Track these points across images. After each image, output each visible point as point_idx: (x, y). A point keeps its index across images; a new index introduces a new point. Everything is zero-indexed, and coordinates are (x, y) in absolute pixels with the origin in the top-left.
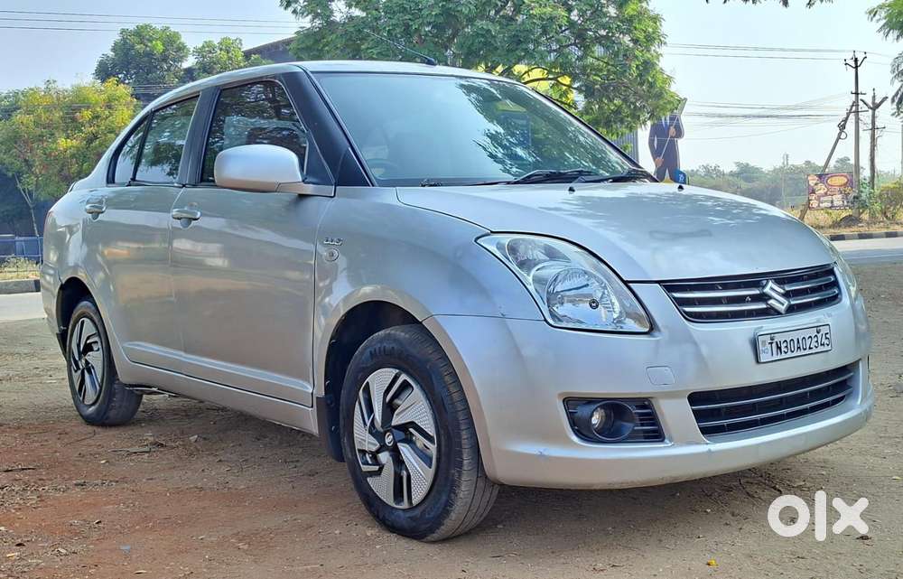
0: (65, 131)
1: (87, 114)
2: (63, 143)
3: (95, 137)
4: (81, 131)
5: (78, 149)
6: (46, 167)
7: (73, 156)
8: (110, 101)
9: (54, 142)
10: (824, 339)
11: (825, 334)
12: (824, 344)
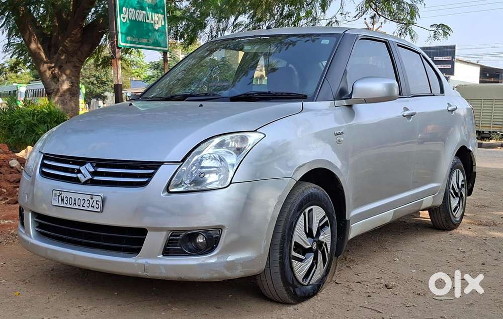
10: (94, 204)
11: (97, 201)
12: (94, 207)
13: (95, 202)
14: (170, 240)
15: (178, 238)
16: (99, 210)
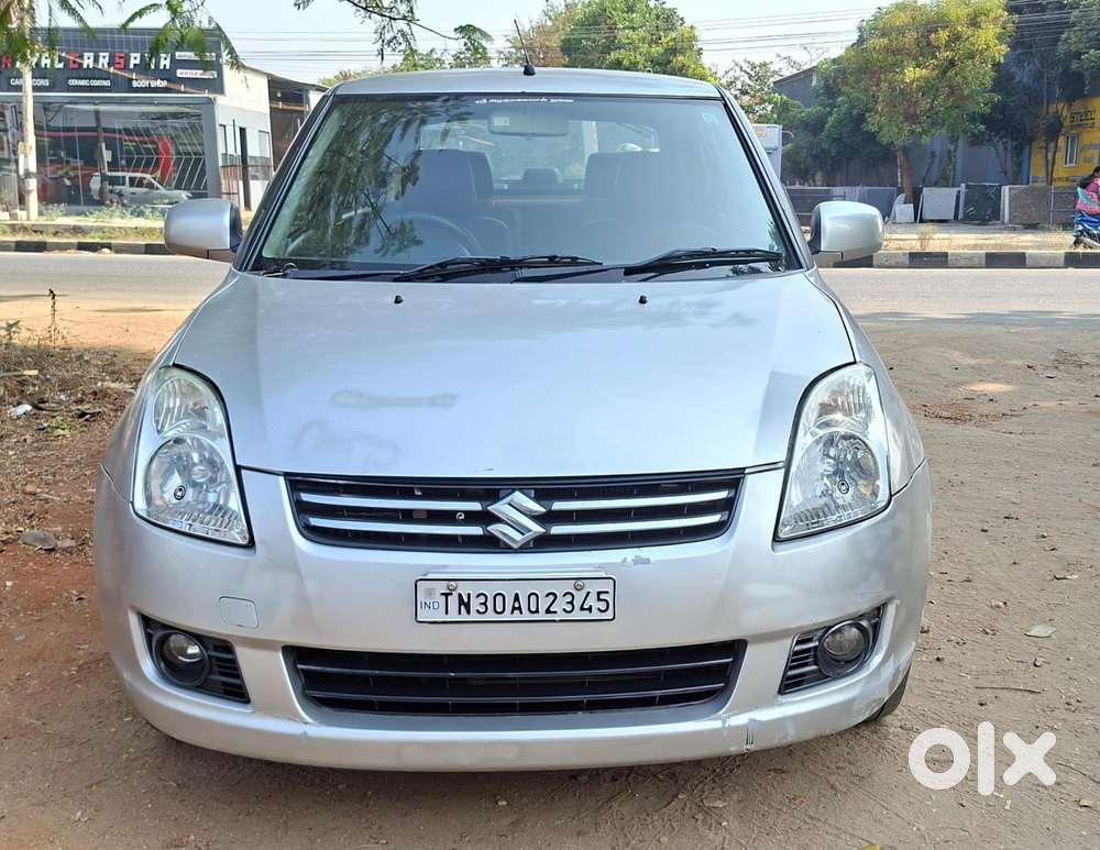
0: (915, 58)
1: (943, 35)
2: (911, 73)
3: (952, 63)
4: (935, 57)
5: (927, 80)
6: (892, 104)
7: (920, 88)
8: (976, 16)
9: (902, 73)
10: (592, 601)
11: (599, 593)
12: (590, 609)
13: (593, 596)
14: (796, 653)
15: (811, 645)
16: (609, 615)
